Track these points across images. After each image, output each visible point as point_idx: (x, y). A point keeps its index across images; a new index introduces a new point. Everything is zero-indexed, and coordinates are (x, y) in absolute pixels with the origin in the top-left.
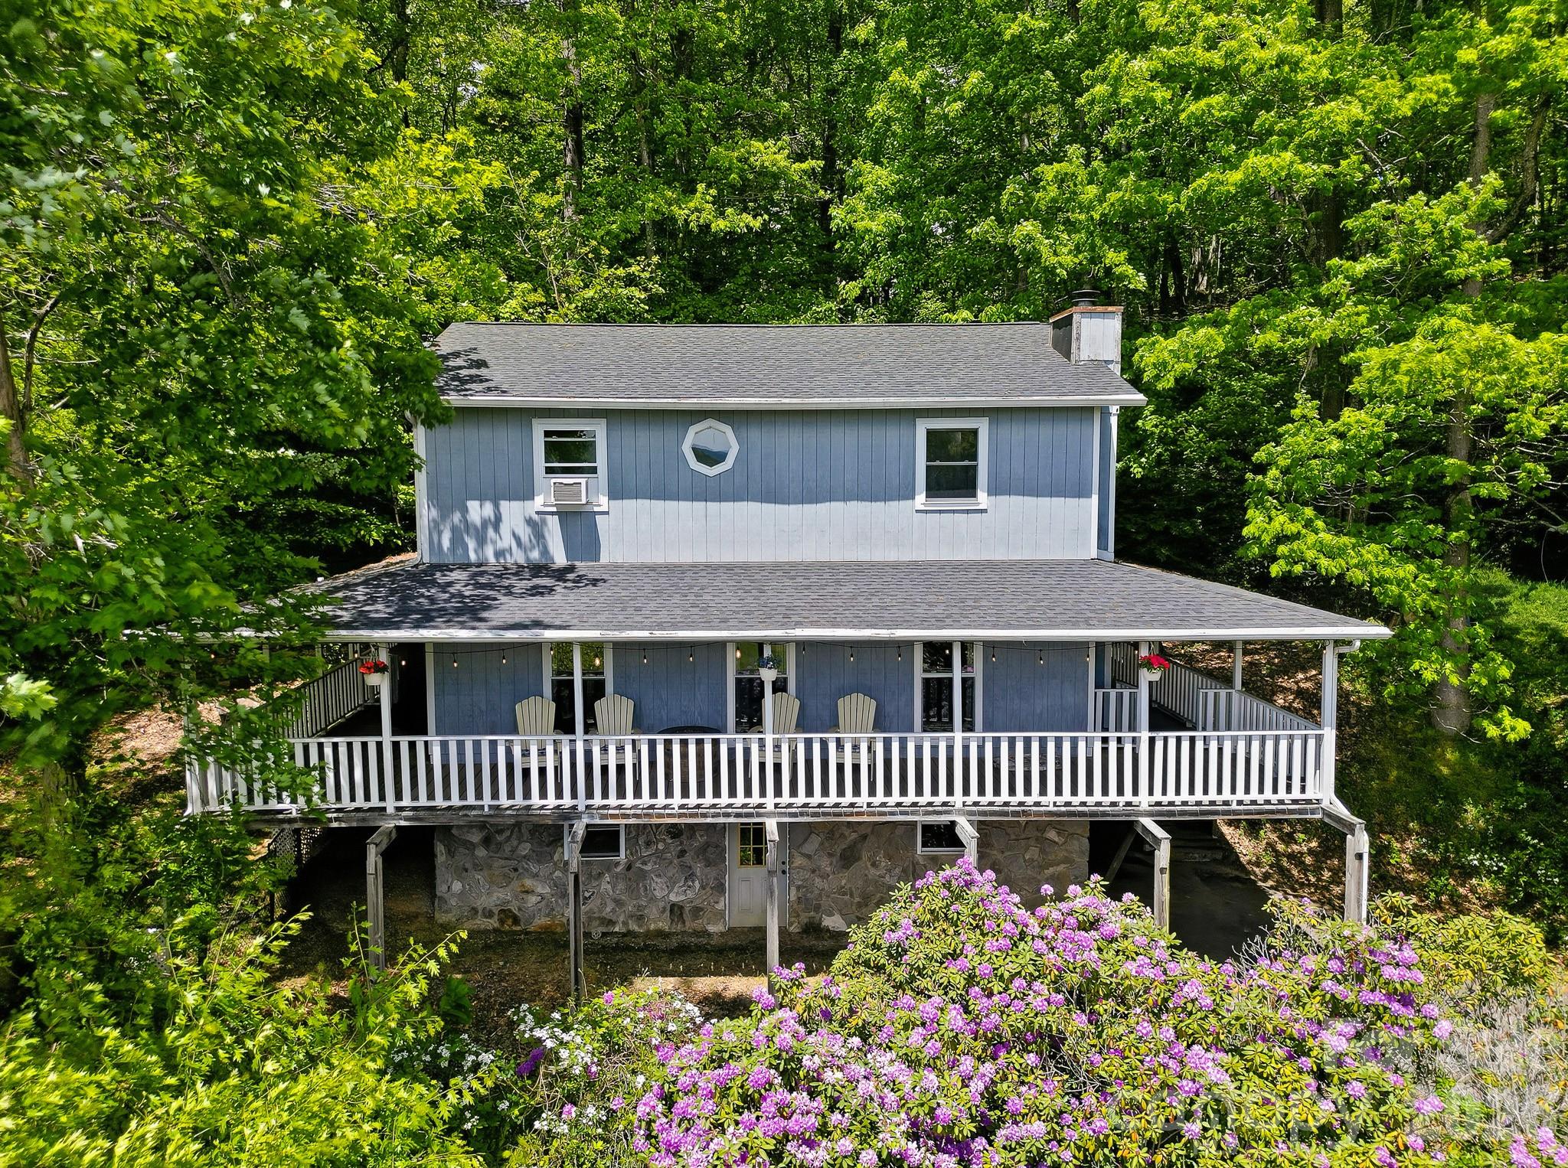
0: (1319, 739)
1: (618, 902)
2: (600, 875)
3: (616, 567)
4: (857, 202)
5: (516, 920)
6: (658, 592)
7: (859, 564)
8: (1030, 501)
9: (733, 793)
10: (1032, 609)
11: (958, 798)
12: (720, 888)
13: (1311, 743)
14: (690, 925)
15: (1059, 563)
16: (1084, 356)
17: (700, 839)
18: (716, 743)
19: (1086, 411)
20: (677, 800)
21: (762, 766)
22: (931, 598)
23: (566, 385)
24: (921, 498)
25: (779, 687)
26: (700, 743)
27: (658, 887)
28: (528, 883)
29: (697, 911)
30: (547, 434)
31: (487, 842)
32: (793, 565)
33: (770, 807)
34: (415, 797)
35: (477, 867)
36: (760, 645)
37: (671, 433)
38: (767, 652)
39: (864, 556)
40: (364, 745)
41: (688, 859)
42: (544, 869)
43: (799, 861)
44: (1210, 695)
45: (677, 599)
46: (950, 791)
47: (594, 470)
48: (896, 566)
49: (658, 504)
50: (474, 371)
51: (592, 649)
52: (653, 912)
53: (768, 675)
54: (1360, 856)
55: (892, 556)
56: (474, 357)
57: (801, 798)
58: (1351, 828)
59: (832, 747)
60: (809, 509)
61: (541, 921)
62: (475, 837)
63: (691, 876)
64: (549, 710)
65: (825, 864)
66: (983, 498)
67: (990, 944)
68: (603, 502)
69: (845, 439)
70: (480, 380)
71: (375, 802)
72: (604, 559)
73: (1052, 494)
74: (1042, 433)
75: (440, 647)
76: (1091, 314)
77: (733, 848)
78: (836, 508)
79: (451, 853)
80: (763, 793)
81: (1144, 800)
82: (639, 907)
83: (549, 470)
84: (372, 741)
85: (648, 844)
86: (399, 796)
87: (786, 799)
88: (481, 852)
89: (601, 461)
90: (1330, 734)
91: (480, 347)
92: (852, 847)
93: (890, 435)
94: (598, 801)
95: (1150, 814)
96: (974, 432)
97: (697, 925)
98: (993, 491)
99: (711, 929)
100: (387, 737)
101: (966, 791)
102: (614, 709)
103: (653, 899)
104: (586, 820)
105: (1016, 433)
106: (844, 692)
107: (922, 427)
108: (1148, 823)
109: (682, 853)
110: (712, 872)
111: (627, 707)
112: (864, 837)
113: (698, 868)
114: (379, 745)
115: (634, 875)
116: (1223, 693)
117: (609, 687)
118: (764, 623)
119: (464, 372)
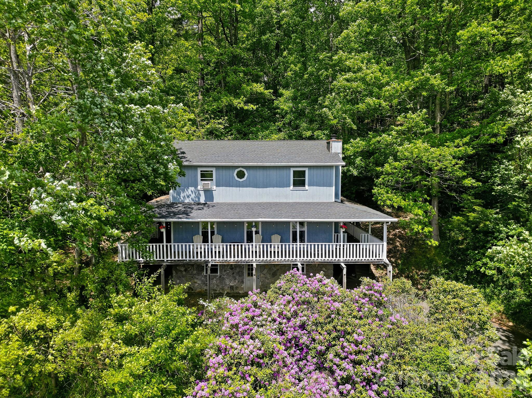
0: (383, 245)
1: (217, 285)
2: (213, 279)
3: (218, 203)
4: (281, 99)
5: (192, 290)
6: (228, 210)
7: (277, 203)
8: (318, 188)
9: (245, 257)
10: (316, 214)
11: (298, 258)
12: (243, 282)
13: (381, 246)
14: (235, 291)
15: (325, 203)
16: (333, 152)
17: (238, 270)
18: (242, 245)
19: (331, 167)
20: (232, 259)
21: (252, 251)
22: (293, 211)
23: (206, 159)
24: (292, 187)
25: (257, 232)
26: (238, 245)
27: (227, 282)
28: (196, 280)
29: (237, 288)
30: (201, 171)
31: (186, 270)
32: (261, 203)
33: (254, 260)
34: (171, 258)
35: (183, 277)
36: (252, 222)
37: (231, 171)
38: (254, 224)
39: (278, 201)
40: (159, 246)
41: (235, 275)
42: (199, 277)
43: (262, 275)
44: (363, 235)
45: (232, 211)
46: (296, 257)
47: (212, 180)
48: (286, 203)
49: (228, 188)
50: (182, 155)
51: (212, 223)
52: (226, 288)
53: (254, 230)
54: (390, 272)
55: (285, 201)
56: (182, 151)
57: (262, 259)
58: (388, 265)
59: (269, 246)
60: (265, 189)
61: (199, 290)
62: (183, 269)
63: (235, 279)
64: (201, 238)
65: (268, 276)
66: (307, 186)
67: (298, 285)
68: (215, 188)
69: (273, 173)
70: (185, 158)
71: (162, 259)
72: (215, 202)
73: (324, 186)
74: (321, 172)
75: (174, 222)
76: (334, 141)
77: (246, 272)
78: (271, 189)
79: (176, 273)
80: (253, 257)
81: (342, 259)
82: (223, 287)
83: (201, 180)
84: (161, 244)
85: (225, 271)
86: (167, 258)
87: (258, 259)
88: (184, 273)
89: (214, 178)
90: (385, 244)
91: (183, 148)
92: (275, 272)
93: (284, 172)
94: (214, 258)
95: (343, 262)
96: (305, 171)
97: (237, 291)
98: (309, 185)
99: (240, 292)
100: (165, 244)
101: (300, 257)
102: (217, 237)
103: (226, 285)
104: (211, 263)
105: (315, 171)
106: (273, 234)
107: (292, 170)
108: (343, 265)
109: (233, 273)
110: (241, 278)
111: (220, 237)
112: (278, 270)
113: (237, 277)
114: (163, 246)
115: (221, 279)
116: (366, 235)
117: (216, 233)
118: (252, 218)
119: (180, 155)
